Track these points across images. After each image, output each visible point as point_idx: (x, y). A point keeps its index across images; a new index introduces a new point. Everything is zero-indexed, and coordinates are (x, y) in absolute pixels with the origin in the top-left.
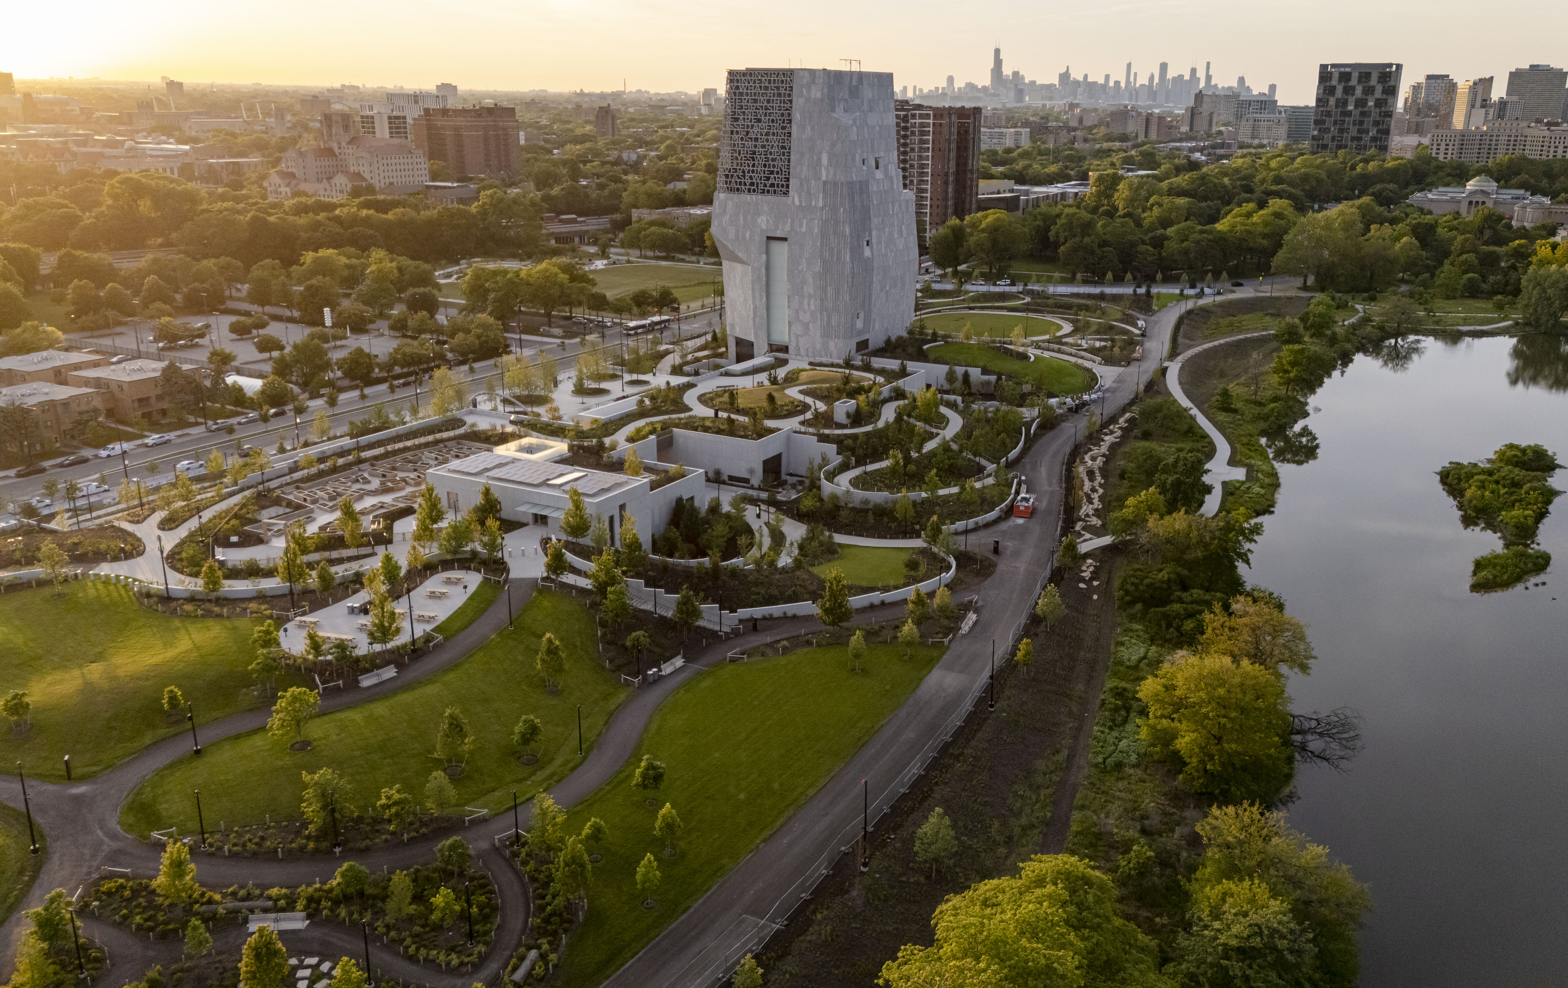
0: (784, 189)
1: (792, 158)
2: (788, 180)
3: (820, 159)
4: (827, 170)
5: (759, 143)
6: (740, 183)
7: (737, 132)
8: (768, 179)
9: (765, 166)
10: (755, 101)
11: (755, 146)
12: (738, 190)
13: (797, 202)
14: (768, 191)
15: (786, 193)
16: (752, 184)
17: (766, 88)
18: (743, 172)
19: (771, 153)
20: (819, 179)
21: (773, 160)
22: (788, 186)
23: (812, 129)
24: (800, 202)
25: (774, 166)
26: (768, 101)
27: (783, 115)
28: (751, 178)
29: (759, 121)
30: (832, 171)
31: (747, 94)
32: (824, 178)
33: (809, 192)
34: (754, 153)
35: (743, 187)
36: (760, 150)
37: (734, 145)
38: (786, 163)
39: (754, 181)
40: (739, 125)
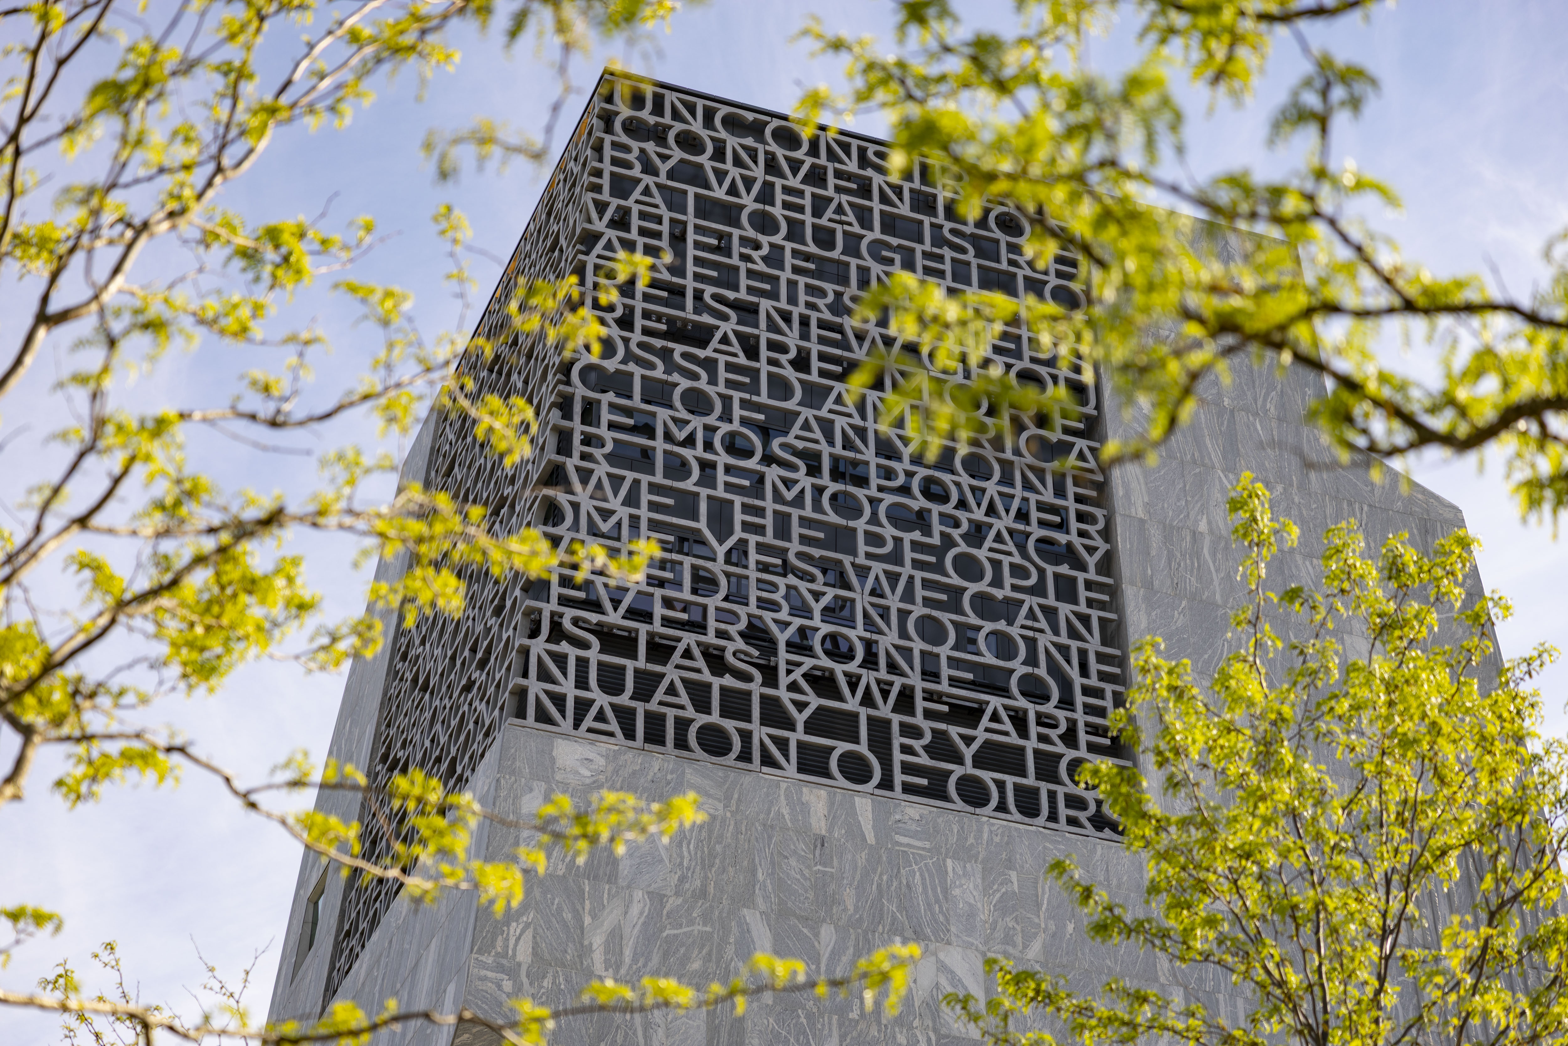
1: (1135, 619)
2: (1123, 744)
5: (877, 493)
6: (735, 706)
7: (699, 402)
8: (964, 713)
9: (928, 632)
10: (831, 270)
11: (846, 504)
12: (715, 741)
14: (975, 792)
16: (834, 724)
17: (901, 226)
18: (759, 635)
19: (969, 569)
21: (992, 608)
25: (1002, 646)
27: (1030, 381)
28: (822, 684)
31: (763, 222)
34: (841, 538)
35: (760, 733)
36: (889, 531)
37: (678, 468)
38: (1094, 644)
39: (852, 704)
40: (710, 365)
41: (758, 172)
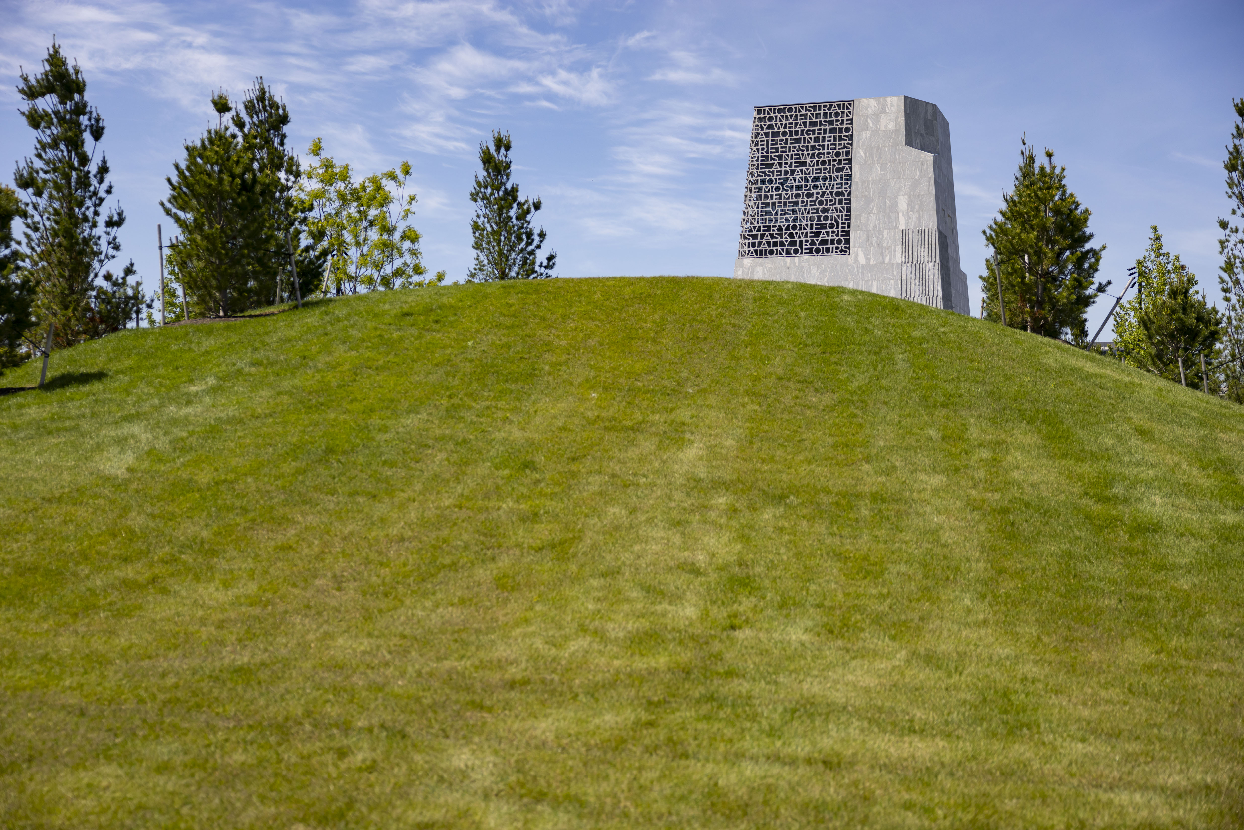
0: (842, 245)
1: (853, 205)
2: (848, 234)
3: (895, 204)
4: (907, 215)
5: (804, 191)
6: (775, 244)
7: (770, 181)
8: (817, 234)
9: (812, 219)
10: (798, 141)
11: (798, 196)
12: (771, 252)
13: (862, 260)
14: (818, 251)
15: (846, 250)
16: (793, 243)
17: (813, 124)
18: (780, 229)
19: (821, 203)
20: (896, 228)
21: (825, 210)
22: (848, 241)
23: (883, 167)
24: (868, 259)
25: (826, 218)
26: (817, 140)
27: (838, 154)
28: (791, 235)
29: (804, 164)
30: (914, 216)
31: (784, 134)
32: (902, 227)
33: (879, 244)
34: (796, 203)
35: (779, 248)
36: (805, 199)
37: (766, 197)
38: (845, 213)
39: (796, 238)
40: (773, 172)
41: (784, 122)
